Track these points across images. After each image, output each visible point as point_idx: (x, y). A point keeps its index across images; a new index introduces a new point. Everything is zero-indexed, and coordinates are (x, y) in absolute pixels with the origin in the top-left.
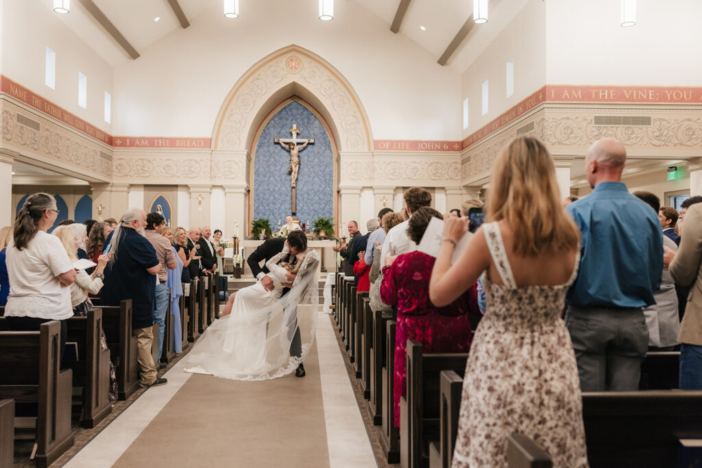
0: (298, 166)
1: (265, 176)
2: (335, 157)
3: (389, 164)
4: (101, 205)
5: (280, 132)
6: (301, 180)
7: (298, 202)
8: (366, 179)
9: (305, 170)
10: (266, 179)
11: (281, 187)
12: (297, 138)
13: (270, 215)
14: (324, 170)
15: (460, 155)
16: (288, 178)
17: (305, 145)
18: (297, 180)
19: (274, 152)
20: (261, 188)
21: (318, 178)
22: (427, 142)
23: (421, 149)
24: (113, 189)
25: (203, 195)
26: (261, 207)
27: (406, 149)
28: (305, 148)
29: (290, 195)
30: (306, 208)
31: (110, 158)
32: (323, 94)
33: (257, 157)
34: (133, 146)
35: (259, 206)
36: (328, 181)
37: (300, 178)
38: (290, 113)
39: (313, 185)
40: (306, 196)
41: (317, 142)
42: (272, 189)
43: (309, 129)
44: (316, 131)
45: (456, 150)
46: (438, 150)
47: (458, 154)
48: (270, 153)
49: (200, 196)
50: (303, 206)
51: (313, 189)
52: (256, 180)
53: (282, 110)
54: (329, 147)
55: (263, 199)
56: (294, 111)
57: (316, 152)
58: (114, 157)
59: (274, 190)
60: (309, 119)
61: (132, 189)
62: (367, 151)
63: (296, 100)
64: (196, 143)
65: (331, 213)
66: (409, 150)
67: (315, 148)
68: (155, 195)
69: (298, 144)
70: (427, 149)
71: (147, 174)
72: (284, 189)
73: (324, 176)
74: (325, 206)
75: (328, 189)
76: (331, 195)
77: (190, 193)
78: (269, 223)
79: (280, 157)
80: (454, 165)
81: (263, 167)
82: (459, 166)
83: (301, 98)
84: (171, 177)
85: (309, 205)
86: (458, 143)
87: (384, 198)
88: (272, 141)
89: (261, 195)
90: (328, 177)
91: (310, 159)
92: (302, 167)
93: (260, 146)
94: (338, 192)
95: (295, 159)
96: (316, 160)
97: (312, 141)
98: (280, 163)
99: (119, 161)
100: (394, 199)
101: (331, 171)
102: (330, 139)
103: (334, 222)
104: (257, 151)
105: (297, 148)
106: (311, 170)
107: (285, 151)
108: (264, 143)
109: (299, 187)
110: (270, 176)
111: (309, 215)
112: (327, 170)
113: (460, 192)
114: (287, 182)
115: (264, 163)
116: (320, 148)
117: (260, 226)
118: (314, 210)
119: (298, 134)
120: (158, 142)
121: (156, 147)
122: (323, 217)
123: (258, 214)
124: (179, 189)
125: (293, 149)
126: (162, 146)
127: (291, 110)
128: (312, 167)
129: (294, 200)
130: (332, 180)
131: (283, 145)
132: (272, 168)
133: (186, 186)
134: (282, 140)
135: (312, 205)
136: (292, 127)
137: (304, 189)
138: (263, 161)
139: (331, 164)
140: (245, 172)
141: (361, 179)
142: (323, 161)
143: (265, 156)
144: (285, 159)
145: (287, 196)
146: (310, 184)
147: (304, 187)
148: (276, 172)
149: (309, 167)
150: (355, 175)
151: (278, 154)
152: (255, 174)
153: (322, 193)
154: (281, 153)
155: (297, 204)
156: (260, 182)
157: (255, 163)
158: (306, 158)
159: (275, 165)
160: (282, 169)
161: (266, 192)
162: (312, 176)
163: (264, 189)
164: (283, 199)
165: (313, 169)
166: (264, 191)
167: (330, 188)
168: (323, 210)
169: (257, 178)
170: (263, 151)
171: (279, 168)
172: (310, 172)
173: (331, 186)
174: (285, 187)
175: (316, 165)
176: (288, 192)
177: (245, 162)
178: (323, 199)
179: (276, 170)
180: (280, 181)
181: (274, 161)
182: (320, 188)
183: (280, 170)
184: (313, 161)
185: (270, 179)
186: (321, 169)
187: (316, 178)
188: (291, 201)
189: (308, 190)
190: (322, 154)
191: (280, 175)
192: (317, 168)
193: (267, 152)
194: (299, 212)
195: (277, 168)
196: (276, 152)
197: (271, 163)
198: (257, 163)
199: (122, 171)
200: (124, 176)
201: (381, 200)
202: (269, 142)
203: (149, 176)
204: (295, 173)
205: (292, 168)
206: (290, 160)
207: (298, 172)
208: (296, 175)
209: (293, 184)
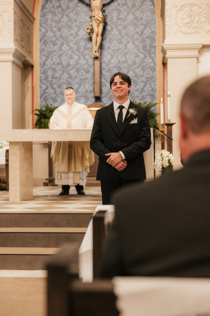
1: (55, 44)
6: (109, 48)
7: (103, 80)
8: (208, 32)
9: (113, 32)
10: (56, 48)
11: (79, 59)
14: (142, 32)
16: (89, 45)
18: (101, 47)
19: (68, 7)
20: (49, 62)
21: (134, 43)
26: (50, 91)
29: (91, 70)
33: (43, 15)
35: (47, 88)
36: (148, 48)
37: (106, 45)
39: (125, 55)
42: (65, 63)
48: (63, 10)
51: (126, 62)
52: (42, 51)
55: (53, 77)
59: (69, 65)
65: (153, 97)
72: (82, 61)
73: (143, 41)
74: (145, 86)
75: (148, 60)
76: (153, 69)
79: (77, 14)
81: (53, 32)
89: (50, 73)
90: (148, 42)
91: (122, 16)
92: (109, 28)
94: (164, 64)
95: (98, 15)
96: (131, 17)
98: (77, 23)
101: (153, 32)
103: (158, 110)
104: (43, 7)
106: (124, 32)
107: (83, 5)
110: (62, 44)
112: (147, 31)
114: (87, 52)
115: (54, 24)
122: (141, 101)
123: (45, 99)
128: (125, 28)
129: (98, 78)
130: (155, 47)
132: (65, 32)
137: (112, 61)
138: (52, 21)
139: (153, 22)
140: (12, 27)
141: (199, 33)
142: (141, 18)
143: (54, 14)
144: (84, 16)
145: (87, 72)
146: (121, 53)
147: (112, 58)
148: (70, 38)
149: (120, 27)
150: (189, 25)
151: (73, 10)
152: (40, 41)
153: (139, 67)
154: (79, 8)
155: (103, 84)
156: (48, 52)
157: (40, 25)
158: (115, 14)
159: (70, 27)
160: (80, 33)
161: (57, 68)
162: (124, 41)
163: (54, 64)
164: (82, 77)
165: (125, 31)
166: (53, 66)
167: (151, 58)
168: (141, 92)
169: (43, 47)
170: (51, 6)
171: (76, 31)
172: (121, 35)
173: (153, 55)
174: (85, 59)
175: (130, 24)
176: (89, 65)
177: (13, 12)
178: (142, 76)
179: (72, 35)
180: (77, 51)
181: (67, 21)
182: (136, 59)
183: (77, 34)
184: (125, 19)
185: (63, 48)
186: (138, 30)
187: (131, 44)
188: (93, 80)
189: (119, 62)
190: (139, 8)
191: (77, 41)
192: (131, 29)
193: (58, 7)
194: (106, 96)
195: (72, 32)
196: (71, 6)
197: (64, 24)
198: (43, 25)
204: (97, 35)
205: (92, 29)
206: (91, 17)
207: (103, 35)
208: (99, 38)
209: (94, 52)
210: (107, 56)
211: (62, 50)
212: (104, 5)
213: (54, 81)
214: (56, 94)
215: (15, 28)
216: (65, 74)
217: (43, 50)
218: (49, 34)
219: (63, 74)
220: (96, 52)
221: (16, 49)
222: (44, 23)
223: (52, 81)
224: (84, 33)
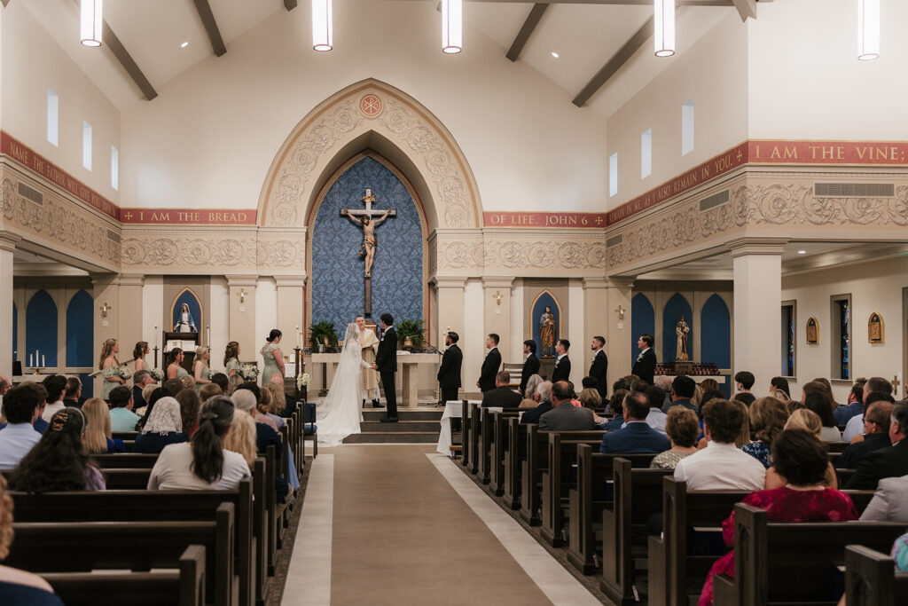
0: (373, 248)
1: (327, 262)
2: (425, 236)
3: (505, 245)
4: (106, 304)
5: (348, 200)
6: (378, 267)
7: (373, 298)
8: (473, 266)
9: (384, 253)
10: (329, 266)
11: (350, 277)
12: (372, 208)
13: (334, 316)
14: (410, 254)
15: (604, 232)
16: (360, 264)
17: (383, 218)
18: (372, 268)
19: (340, 228)
20: (321, 280)
21: (402, 264)
22: (558, 214)
23: (550, 225)
24: (122, 281)
25: (246, 289)
26: (322, 306)
27: (528, 225)
28: (382, 223)
29: (362, 288)
30: (385, 306)
31: (117, 238)
32: (412, 148)
33: (316, 235)
34: (149, 222)
35: (319, 304)
36: (415, 268)
37: (376, 265)
38: (361, 173)
39: (393, 274)
40: (384, 290)
41: (400, 213)
42: (336, 281)
43: (388, 196)
44: (399, 198)
45: (599, 226)
46: (573, 225)
47: (602, 231)
48: (335, 231)
49: (242, 290)
50: (381, 304)
51: (394, 281)
53: (350, 169)
54: (417, 221)
55: (325, 294)
56: (368, 171)
57: (398, 227)
58: (122, 236)
59: (340, 282)
60: (388, 181)
61: (147, 281)
62: (474, 227)
63: (370, 155)
64: (237, 217)
65: (420, 314)
66: (533, 225)
67: (398, 223)
68: (180, 289)
69: (374, 216)
70: (558, 225)
71: (169, 261)
72: (353, 279)
73: (410, 262)
74: (411, 304)
75: (415, 280)
76: (420, 289)
77: (228, 287)
78: (334, 328)
79: (349, 235)
80: (596, 247)
81: (325, 251)
82: (603, 248)
83: (377, 153)
84: (203, 264)
85: (389, 302)
86: (601, 215)
87: (498, 293)
88: (337, 212)
89: (322, 290)
90: (415, 263)
91: (391, 238)
92: (379, 249)
93: (320, 220)
94: (430, 284)
95: (370, 238)
97: (393, 212)
98: (349, 243)
99: (130, 243)
100: (511, 295)
101: (420, 255)
102: (418, 209)
103: (424, 326)
104: (316, 227)
105: (373, 223)
108: (326, 215)
109: (374, 278)
110: (334, 263)
112: (414, 253)
113: (605, 285)
114: (358, 271)
115: (326, 243)
116: (404, 222)
117: (322, 332)
118: (396, 309)
119: (373, 203)
120: (183, 216)
121: (181, 222)
122: (409, 319)
123: (318, 314)
124: (212, 281)
125: (367, 225)
126: (189, 222)
127: (363, 169)
128: (394, 249)
129: (368, 295)
130: (420, 267)
131: (353, 218)
132: (337, 250)
133: (223, 278)
134: (351, 212)
135: (393, 303)
136: (365, 193)
137: (381, 280)
138: (325, 240)
139: (419, 245)
141: (465, 267)
142: (409, 241)
143: (327, 234)
144: (355, 238)
145: (358, 289)
146: (390, 273)
147: (381, 277)
148: (342, 257)
149: (389, 249)
150: (456, 260)
151: (346, 230)
152: (313, 259)
153: (406, 286)
154: (350, 230)
155: (372, 301)
157: (313, 243)
158: (384, 237)
159: (342, 247)
160: (351, 253)
161: (329, 285)
162: (392, 261)
163: (326, 281)
164: (353, 294)
165: (394, 252)
166: (325, 283)
167: (418, 278)
169: (316, 265)
170: (324, 226)
172: (390, 256)
173: (420, 276)
174: (356, 278)
175: (399, 246)
176: (360, 284)
177: (304, 243)
178: (409, 295)
179: (343, 254)
180: (348, 269)
181: (339, 241)
182: (403, 279)
183: (348, 253)
184: (394, 241)
185: (335, 266)
186: (406, 252)
187: (399, 264)
188: (363, 297)
189: (388, 281)
190: (407, 231)
191: (348, 260)
192: (399, 251)
193: (330, 228)
194: (375, 313)
195: (344, 251)
196: (343, 227)
197: (336, 244)
199: (134, 256)
200: (137, 264)
201: (494, 296)
202: (332, 214)
203: (171, 263)
204: (370, 257)
205: (365, 251)
206: (363, 240)
207: (374, 256)
208: (371, 260)
209: (366, 273)
211: (334, 268)
212: (376, 227)
213: (326, 297)
214: (328, 310)
216: (337, 291)
217: (316, 268)
218: (322, 253)
219: (334, 290)
222: (317, 242)
223: (324, 297)
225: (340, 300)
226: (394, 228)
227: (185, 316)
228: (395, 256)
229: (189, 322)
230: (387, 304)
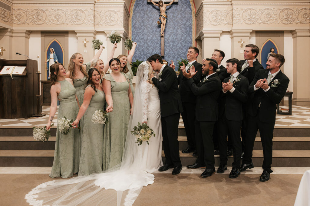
0: (165, 20)
1: (140, 29)
2: (194, 13)
3: (246, 11)
4: (2, 48)
6: (168, 31)
7: (165, 48)
8: (225, 24)
9: (171, 24)
10: (141, 31)
11: (153, 37)
13: (144, 58)
15: (309, 1)
17: (171, 3)
18: (165, 31)
19: (147, 10)
21: (181, 29)
28: (170, 7)
29: (159, 43)
30: (171, 52)
31: (9, 8)
33: (134, 14)
36: (188, 32)
37: (167, 30)
39: (176, 35)
40: (171, 43)
41: (180, 2)
42: (145, 39)
48: (144, 12)
49: (85, 39)
50: (170, 51)
51: (177, 38)
52: (133, 32)
54: (189, 6)
57: (179, 9)
58: (13, 8)
59: (147, 39)
62: (226, 1)
67: (179, 7)
68: (50, 40)
73: (186, 28)
75: (188, 38)
76: (191, 43)
77: (77, 38)
79: (152, 14)
80: (304, 10)
81: (139, 22)
82: (308, 12)
85: (174, 50)
87: (242, 40)
90: (188, 29)
91: (175, 15)
92: (168, 21)
93: (136, 6)
94: (196, 40)
95: (163, 14)
97: (176, 1)
98: (152, 18)
99: (18, 12)
100: (249, 42)
101: (191, 25)
104: (134, 10)
107: (155, 10)
108: (140, 3)
109: (166, 37)
110: (144, 29)
111: (174, 58)
112: (188, 23)
114: (157, 33)
115: (140, 19)
116: (182, 7)
118: (177, 54)
122: (185, 59)
124: (70, 35)
125: (162, 6)
128: (177, 22)
129: (162, 47)
130: (192, 31)
131: (154, 4)
132: (146, 23)
133: (74, 32)
135: (176, 50)
137: (170, 38)
138: (139, 17)
139: (191, 19)
140: (123, 20)
141: (221, 25)
142: (185, 17)
143: (140, 13)
144: (155, 15)
145: (157, 43)
146: (174, 34)
147: (170, 36)
148: (148, 26)
149: (174, 21)
150: (215, 21)
151: (150, 11)
152: (133, 27)
153: (183, 41)
154: (153, 11)
155: (165, 49)
156: (137, 33)
157: (133, 19)
158: (171, 14)
159: (148, 21)
160: (153, 24)
161: (141, 41)
162: (176, 28)
163: (140, 39)
164: (154, 46)
165: (177, 23)
166: (139, 40)
167: (190, 37)
168: (185, 54)
169: (134, 30)
170: (139, 9)
171: (151, 22)
172: (175, 25)
173: (191, 35)
174: (156, 37)
175: (179, 20)
176: (158, 40)
177: (123, 12)
178: (185, 46)
179: (149, 24)
180: (152, 32)
181: (147, 17)
182: (182, 37)
183: (152, 24)
184: (177, 17)
185: (144, 31)
186: (183, 23)
187: (179, 29)
188: (160, 48)
189: (173, 39)
190: (184, 11)
191: (152, 27)
192: (180, 22)
193: (142, 10)
194: (167, 56)
195: (149, 23)
196: (149, 10)
197: (145, 19)
198: (134, 19)
199: (21, 19)
200: (22, 24)
201: (239, 42)
202: (143, 3)
203: (43, 24)
204: (163, 25)
205: (161, 21)
206: (160, 16)
207: (166, 25)
208: (164, 26)
209: (162, 34)
210: (167, 36)
211: (144, 32)
212: (166, 10)
213: (140, 48)
214: (141, 54)
215: (124, 20)
216: (146, 44)
218: (138, 24)
219: (144, 44)
220: (162, 33)
221: (125, 31)
222: (135, 18)
223: (139, 48)
224: (156, 23)
225: (148, 49)
226: (177, 10)
227: (52, 55)
228: (177, 25)
229: (54, 59)
230: (173, 51)
